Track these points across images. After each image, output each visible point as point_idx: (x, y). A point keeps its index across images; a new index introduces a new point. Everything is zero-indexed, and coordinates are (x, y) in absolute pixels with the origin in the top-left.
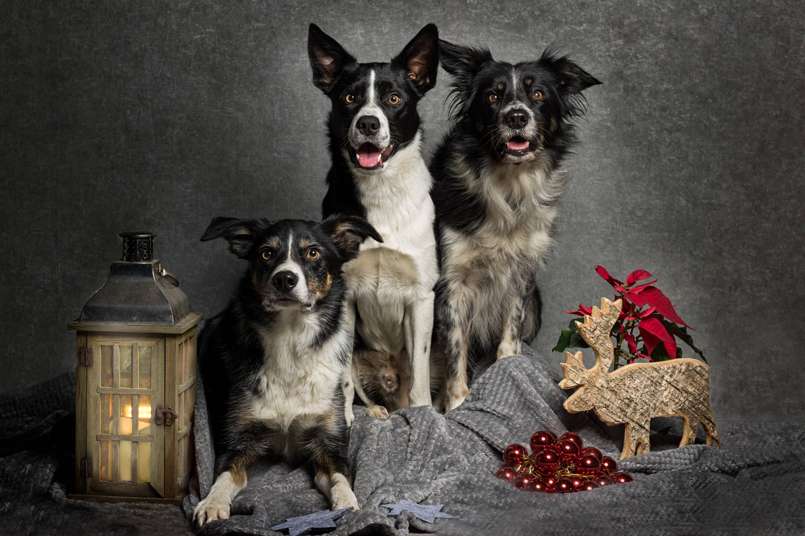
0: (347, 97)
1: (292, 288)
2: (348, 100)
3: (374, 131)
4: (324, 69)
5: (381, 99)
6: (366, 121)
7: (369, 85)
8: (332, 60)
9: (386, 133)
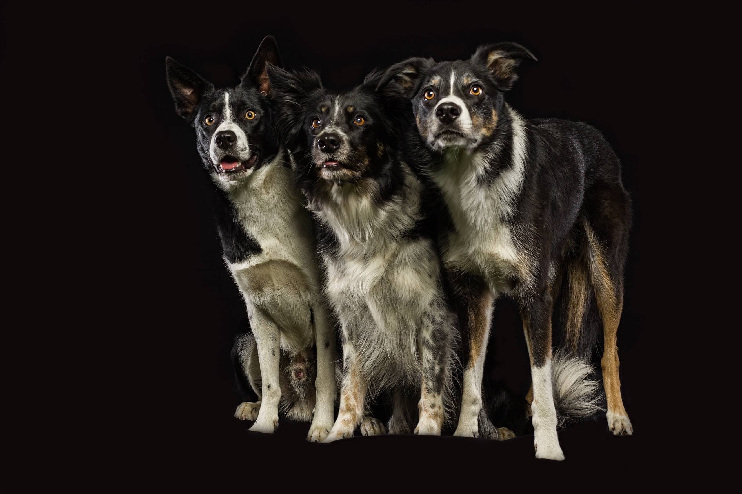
0: (207, 120)
3: (232, 144)
5: (237, 116)
9: (244, 145)
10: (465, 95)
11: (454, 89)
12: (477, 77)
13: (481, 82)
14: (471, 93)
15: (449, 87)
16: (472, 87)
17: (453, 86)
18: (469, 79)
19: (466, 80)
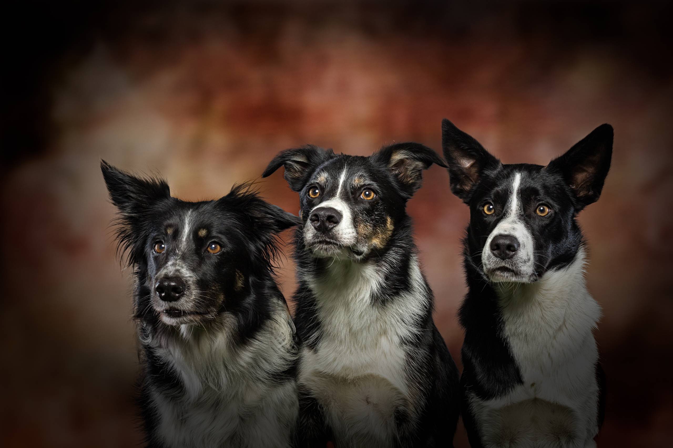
0: (486, 208)
1: (333, 228)
2: (486, 212)
3: (512, 253)
4: (463, 173)
5: (525, 210)
6: (501, 241)
7: (511, 193)
8: (472, 162)
9: (528, 255)
10: (353, 198)
11: (342, 190)
12: (374, 179)
13: (375, 185)
14: (362, 196)
15: (337, 187)
16: (364, 189)
17: (342, 185)
18: (362, 180)
19: (357, 181)
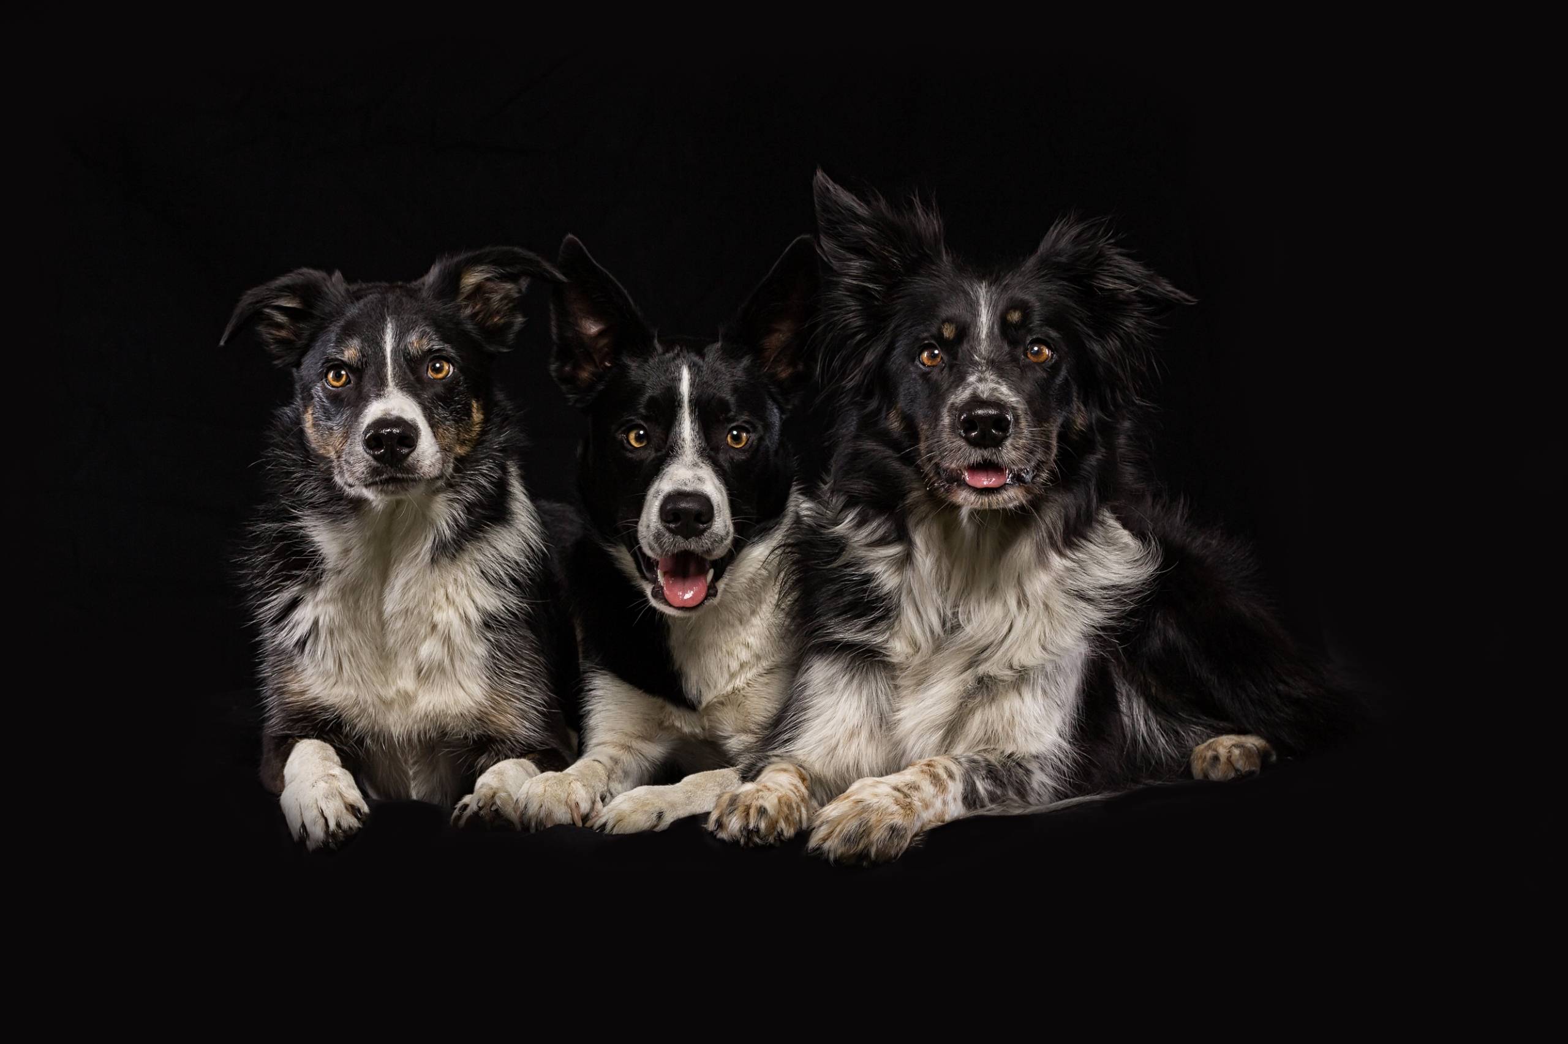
1: (408, 454)
3: (702, 527)
7: (680, 406)
8: (598, 327)
9: (725, 527)
10: (417, 380)
12: (444, 337)
13: (449, 350)
14: (430, 373)
15: (384, 364)
16: (431, 358)
17: (392, 361)
